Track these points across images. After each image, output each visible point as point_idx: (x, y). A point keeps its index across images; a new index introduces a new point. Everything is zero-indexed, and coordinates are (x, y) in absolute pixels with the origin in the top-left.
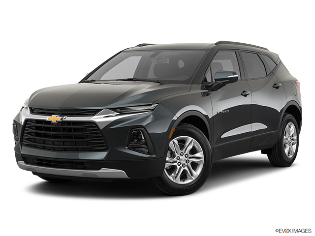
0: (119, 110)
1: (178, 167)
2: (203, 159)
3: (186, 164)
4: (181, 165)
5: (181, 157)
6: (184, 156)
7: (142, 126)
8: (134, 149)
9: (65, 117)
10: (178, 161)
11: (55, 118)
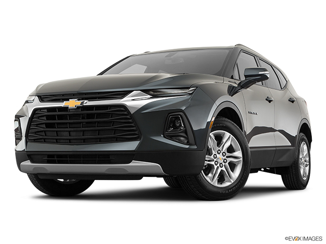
0: (152, 92)
1: (216, 167)
2: (242, 159)
3: (224, 164)
4: (218, 165)
5: (218, 155)
6: (221, 154)
7: (182, 111)
8: (170, 137)
9: (86, 101)
10: (215, 160)
11: (73, 103)
